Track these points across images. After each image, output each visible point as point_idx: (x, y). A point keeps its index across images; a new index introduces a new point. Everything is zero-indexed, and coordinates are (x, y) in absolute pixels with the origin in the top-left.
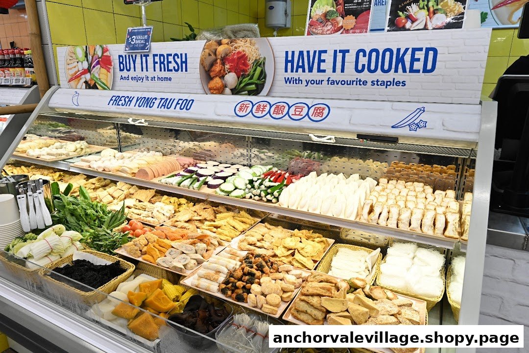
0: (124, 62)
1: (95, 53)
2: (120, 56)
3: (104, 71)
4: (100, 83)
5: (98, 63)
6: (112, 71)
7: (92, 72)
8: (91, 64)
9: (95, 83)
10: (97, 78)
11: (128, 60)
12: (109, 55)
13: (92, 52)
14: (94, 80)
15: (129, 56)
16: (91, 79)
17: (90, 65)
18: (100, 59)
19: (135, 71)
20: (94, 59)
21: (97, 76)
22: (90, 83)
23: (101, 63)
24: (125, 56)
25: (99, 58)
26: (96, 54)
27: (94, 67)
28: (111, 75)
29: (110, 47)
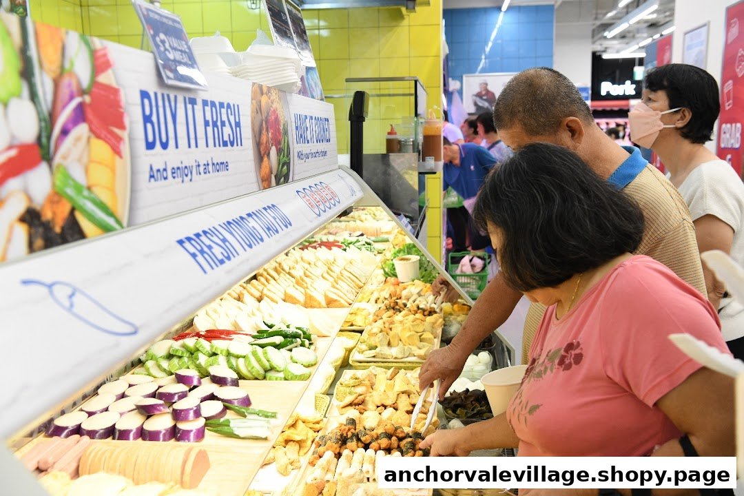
0: (154, 118)
1: (67, 66)
2: (144, 95)
3: (101, 149)
4: (90, 206)
5: (80, 115)
6: (125, 148)
7: (57, 160)
8: (51, 118)
9: (73, 210)
10: (78, 188)
11: (161, 110)
12: (114, 84)
13: (51, 63)
14: (70, 199)
15: (163, 95)
16: (56, 197)
17: (48, 120)
18: (87, 99)
19: (177, 147)
20: (64, 92)
21: (78, 174)
22: (47, 215)
23: (90, 114)
24: (156, 94)
25: (82, 92)
26: (71, 73)
27: (65, 132)
28: (123, 165)
29: (115, 51)
